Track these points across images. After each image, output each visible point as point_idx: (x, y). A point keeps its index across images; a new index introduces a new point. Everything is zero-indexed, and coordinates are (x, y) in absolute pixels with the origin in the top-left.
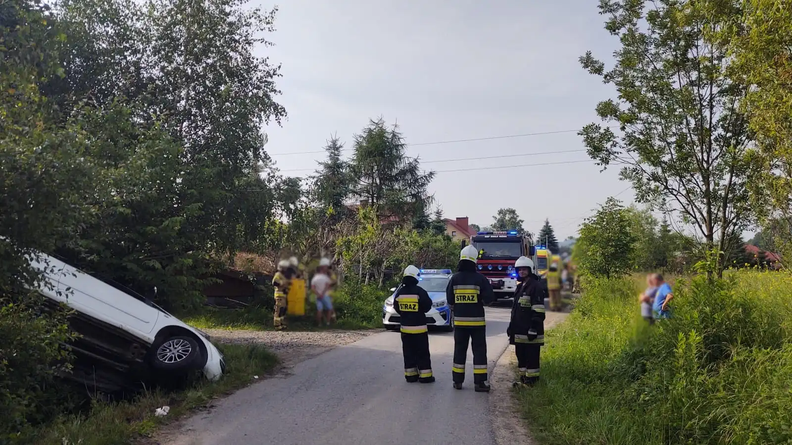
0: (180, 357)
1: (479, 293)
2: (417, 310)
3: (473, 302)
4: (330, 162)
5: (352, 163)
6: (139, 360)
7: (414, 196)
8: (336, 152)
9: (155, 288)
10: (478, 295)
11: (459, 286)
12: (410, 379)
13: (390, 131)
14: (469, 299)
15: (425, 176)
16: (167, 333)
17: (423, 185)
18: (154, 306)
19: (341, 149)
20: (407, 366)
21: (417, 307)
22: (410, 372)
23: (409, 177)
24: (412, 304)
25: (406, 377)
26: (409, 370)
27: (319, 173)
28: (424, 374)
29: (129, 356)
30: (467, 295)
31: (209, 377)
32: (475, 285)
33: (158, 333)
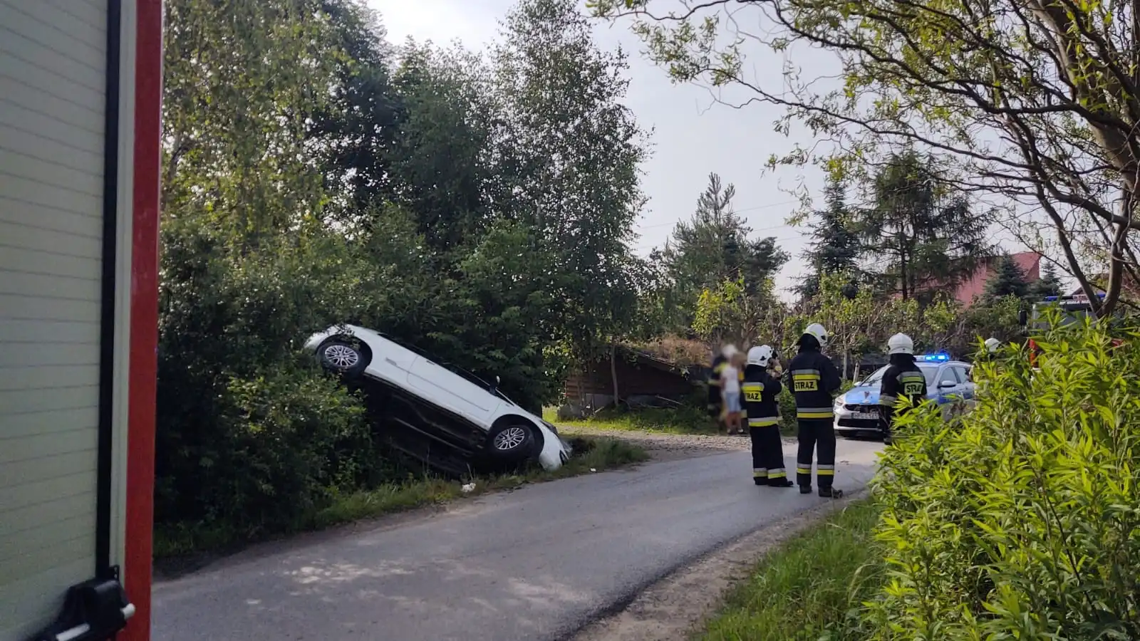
0: (512, 444)
1: (819, 378)
2: (760, 400)
3: (812, 389)
4: (830, 210)
5: (866, 207)
6: (481, 447)
7: (968, 246)
8: (839, 195)
9: (498, 378)
10: (817, 380)
11: (797, 371)
12: (760, 481)
13: (925, 153)
14: (807, 386)
15: (983, 216)
16: (506, 422)
17: (980, 228)
18: (497, 395)
19: (846, 189)
20: (756, 466)
21: (760, 396)
22: (760, 472)
23: (957, 218)
24: (754, 393)
25: (755, 478)
26: (757, 469)
27: (813, 227)
28: (774, 474)
29: (472, 442)
30: (805, 382)
31: (544, 467)
32: (814, 369)
33: (498, 419)
